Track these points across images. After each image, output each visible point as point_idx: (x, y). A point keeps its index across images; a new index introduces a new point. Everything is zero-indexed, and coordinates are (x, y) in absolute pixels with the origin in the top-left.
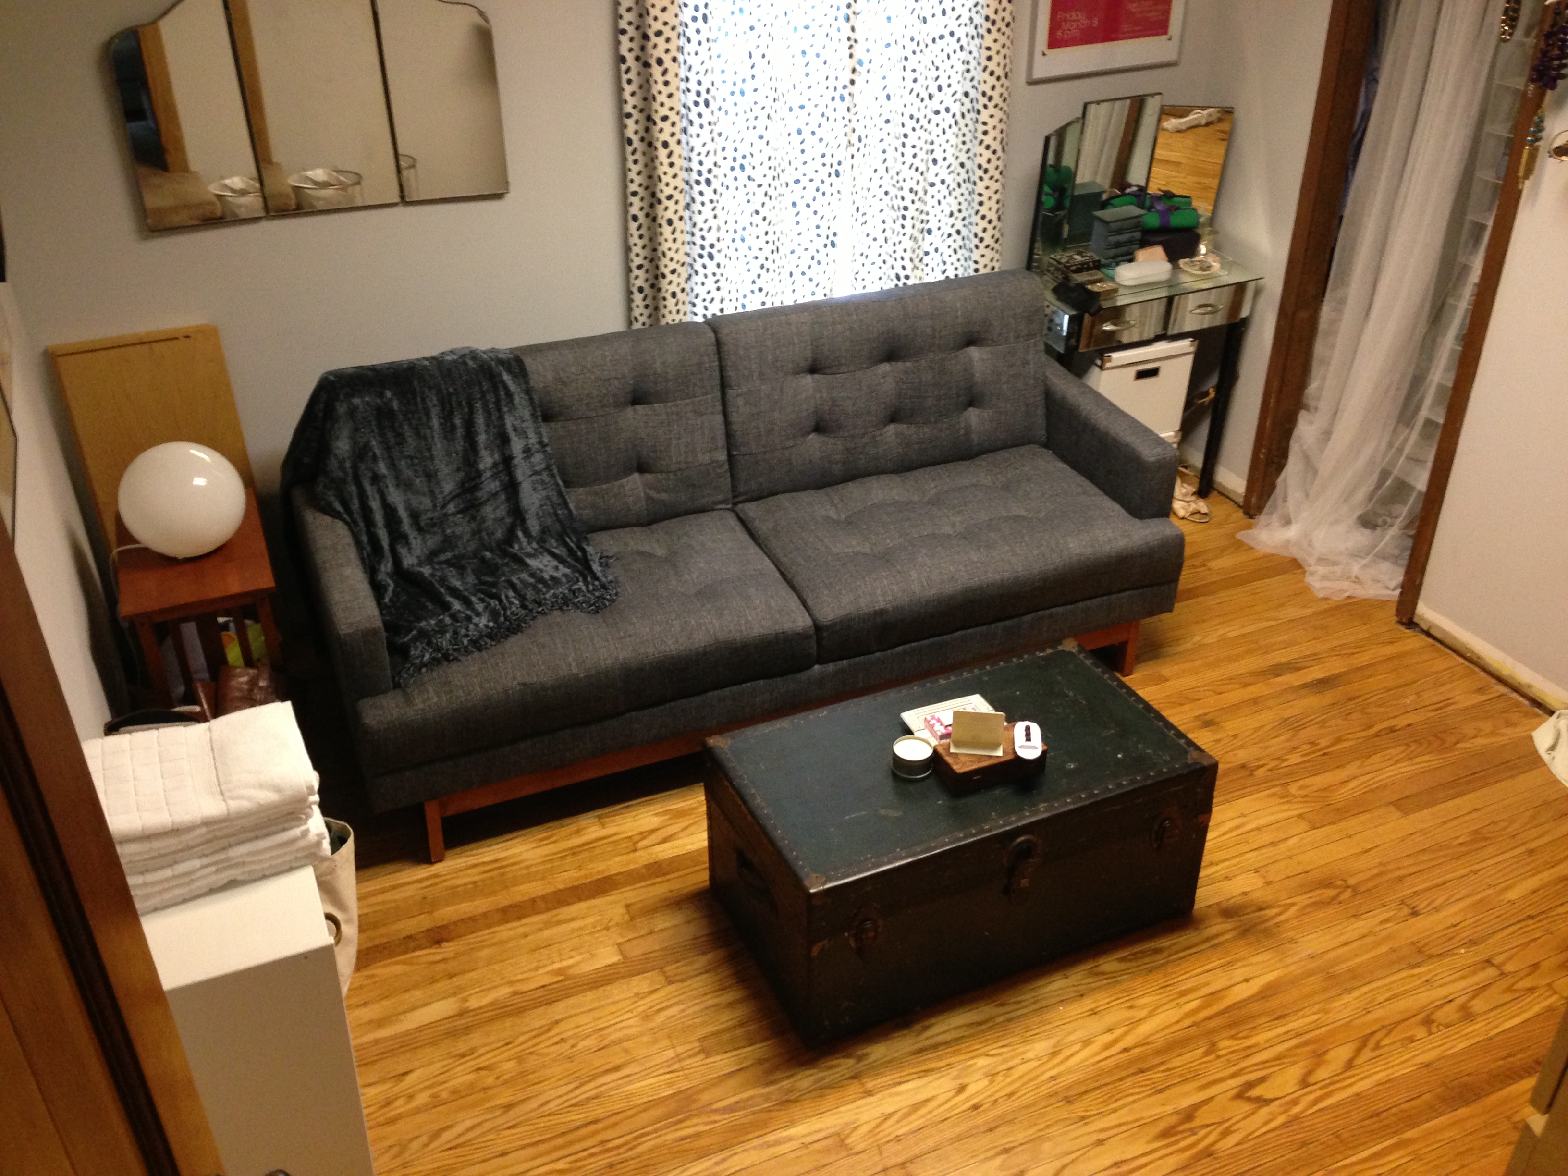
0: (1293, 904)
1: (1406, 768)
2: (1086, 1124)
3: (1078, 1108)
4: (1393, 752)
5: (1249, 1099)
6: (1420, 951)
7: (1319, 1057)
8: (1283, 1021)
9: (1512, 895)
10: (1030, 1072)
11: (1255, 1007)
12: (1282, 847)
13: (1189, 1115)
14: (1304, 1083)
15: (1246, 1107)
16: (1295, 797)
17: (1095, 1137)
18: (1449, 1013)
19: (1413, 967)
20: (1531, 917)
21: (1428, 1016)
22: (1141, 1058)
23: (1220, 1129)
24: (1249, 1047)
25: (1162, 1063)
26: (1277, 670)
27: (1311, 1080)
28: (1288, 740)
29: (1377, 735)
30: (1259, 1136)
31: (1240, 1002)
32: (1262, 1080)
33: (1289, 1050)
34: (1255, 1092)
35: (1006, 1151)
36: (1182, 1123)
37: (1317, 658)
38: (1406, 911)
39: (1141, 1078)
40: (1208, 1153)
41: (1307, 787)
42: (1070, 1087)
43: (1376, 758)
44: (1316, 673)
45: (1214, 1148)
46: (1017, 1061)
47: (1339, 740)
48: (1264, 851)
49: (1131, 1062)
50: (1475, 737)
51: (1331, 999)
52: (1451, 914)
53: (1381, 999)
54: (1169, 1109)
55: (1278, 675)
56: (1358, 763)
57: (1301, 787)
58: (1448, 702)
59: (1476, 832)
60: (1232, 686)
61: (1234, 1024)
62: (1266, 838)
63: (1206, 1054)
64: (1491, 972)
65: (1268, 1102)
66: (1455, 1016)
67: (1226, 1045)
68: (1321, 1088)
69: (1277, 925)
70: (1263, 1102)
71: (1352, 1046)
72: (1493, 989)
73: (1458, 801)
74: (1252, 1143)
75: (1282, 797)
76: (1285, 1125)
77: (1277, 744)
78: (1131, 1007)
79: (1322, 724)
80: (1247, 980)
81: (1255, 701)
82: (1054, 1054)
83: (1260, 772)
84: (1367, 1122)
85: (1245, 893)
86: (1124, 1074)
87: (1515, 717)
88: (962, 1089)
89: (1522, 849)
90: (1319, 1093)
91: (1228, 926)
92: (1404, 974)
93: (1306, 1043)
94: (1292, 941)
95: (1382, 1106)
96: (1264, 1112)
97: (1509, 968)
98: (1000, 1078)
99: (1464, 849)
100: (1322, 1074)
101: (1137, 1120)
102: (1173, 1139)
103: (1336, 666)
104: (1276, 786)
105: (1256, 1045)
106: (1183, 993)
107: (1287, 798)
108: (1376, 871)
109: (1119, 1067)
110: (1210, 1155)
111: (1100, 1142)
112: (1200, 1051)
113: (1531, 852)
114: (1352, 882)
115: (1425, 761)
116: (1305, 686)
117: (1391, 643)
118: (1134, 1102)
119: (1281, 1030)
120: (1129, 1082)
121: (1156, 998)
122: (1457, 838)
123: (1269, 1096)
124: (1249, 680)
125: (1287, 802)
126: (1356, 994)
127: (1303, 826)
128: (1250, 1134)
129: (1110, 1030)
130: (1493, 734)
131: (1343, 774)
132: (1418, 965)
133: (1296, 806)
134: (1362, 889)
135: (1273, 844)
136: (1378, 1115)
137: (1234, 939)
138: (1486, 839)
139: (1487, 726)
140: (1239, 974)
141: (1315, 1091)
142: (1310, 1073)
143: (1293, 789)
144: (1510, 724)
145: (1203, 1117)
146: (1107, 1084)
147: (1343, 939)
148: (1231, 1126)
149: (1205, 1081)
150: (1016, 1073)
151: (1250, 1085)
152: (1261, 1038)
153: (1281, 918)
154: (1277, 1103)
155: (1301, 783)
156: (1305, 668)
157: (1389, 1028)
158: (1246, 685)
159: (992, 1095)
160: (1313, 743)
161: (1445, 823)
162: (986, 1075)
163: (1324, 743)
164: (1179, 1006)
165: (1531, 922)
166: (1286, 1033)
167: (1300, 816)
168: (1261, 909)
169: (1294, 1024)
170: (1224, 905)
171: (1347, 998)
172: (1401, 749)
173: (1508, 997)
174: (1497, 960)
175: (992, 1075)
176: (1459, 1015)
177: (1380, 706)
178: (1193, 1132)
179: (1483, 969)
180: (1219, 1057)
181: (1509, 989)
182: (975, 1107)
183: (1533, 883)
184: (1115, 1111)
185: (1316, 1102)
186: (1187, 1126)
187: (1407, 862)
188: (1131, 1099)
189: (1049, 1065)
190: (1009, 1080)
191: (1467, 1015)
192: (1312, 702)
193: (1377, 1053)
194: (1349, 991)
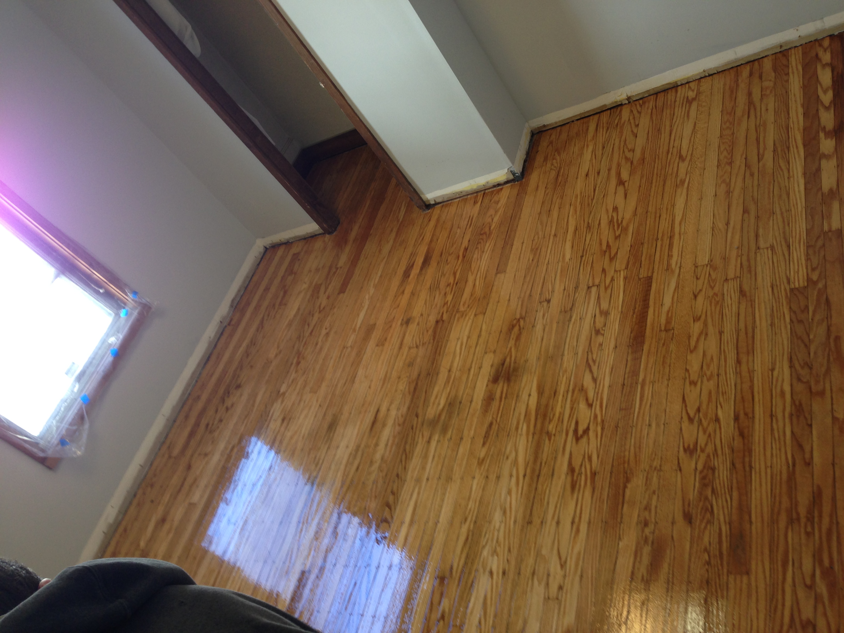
0: (511, 348)
1: (486, 256)
2: (546, 523)
3: (536, 521)
4: (475, 256)
5: (582, 436)
6: (566, 312)
7: (582, 389)
8: (557, 393)
9: (568, 257)
10: (505, 532)
11: (544, 401)
12: (483, 333)
13: (571, 470)
14: (590, 405)
15: (584, 440)
16: (465, 311)
17: (554, 523)
18: (600, 321)
19: (570, 320)
20: (582, 257)
21: (595, 330)
22: (533, 471)
23: (587, 460)
24: (559, 418)
25: (541, 463)
26: (406, 274)
27: (590, 402)
28: (440, 294)
29: (464, 257)
30: (601, 445)
31: (537, 406)
32: (577, 423)
33: (571, 401)
34: (580, 432)
35: (533, 574)
36: (573, 476)
37: (413, 255)
38: (545, 304)
39: (541, 479)
40: (594, 474)
41: (465, 303)
42: (524, 517)
43: (473, 265)
44: (420, 260)
45: (593, 471)
46: (496, 534)
47: (455, 274)
48: (479, 343)
49: (532, 478)
50: (492, 220)
51: (561, 365)
52: (559, 287)
53: (575, 344)
54: (563, 477)
55: (409, 276)
56: (470, 273)
57: (464, 305)
58: (471, 219)
59: (532, 250)
60: (399, 299)
61: (545, 416)
62: (475, 337)
63: (550, 440)
64: (594, 290)
65: (588, 429)
66: (602, 319)
67: (551, 427)
68: (597, 400)
69: (515, 362)
70: (586, 431)
71: (587, 373)
72: (602, 294)
73: (514, 247)
74: (601, 450)
75: (462, 316)
76: (603, 429)
77: (438, 300)
78: (507, 458)
79: (443, 274)
80: (530, 395)
81: (413, 294)
82: (505, 513)
83: (445, 317)
84: (624, 392)
85: (492, 366)
86: (534, 486)
87: (496, 198)
88: (491, 573)
89: (552, 237)
90: (598, 403)
91: (501, 385)
92: (571, 326)
93: (573, 391)
94: (526, 361)
95: (621, 381)
96: (591, 433)
97: (597, 282)
98: (498, 549)
99: (535, 261)
100: (591, 394)
101: (559, 496)
102: (577, 486)
103: (423, 250)
104: (455, 315)
105: (560, 413)
106: (517, 428)
107: (463, 315)
108: (520, 303)
109: (530, 485)
110: (595, 474)
111: (558, 523)
112: (547, 441)
113: (555, 235)
114: (518, 316)
115: (489, 246)
116: (422, 269)
117: (430, 220)
118: (550, 491)
119: (561, 397)
120: (540, 486)
121: (511, 442)
122: (529, 260)
123: (585, 426)
124: (402, 290)
125: (466, 315)
126: (566, 352)
127: (480, 317)
128: (597, 447)
129: (511, 476)
130: (496, 212)
131: (470, 283)
132: (571, 317)
133: (470, 313)
134: (524, 314)
135: (479, 336)
136: (624, 384)
137: (508, 386)
138: (537, 249)
139: (491, 212)
140: (524, 396)
141: (596, 404)
142: (587, 400)
143: (462, 309)
144: (497, 202)
145: (576, 464)
146: (534, 498)
147: (539, 339)
148: (588, 454)
149: (561, 449)
150: (501, 539)
151: (576, 431)
152: (558, 410)
153: (513, 359)
154: (591, 424)
155: (462, 304)
156: (414, 262)
157: (589, 350)
158: (403, 292)
159: (504, 559)
160: (449, 285)
161: (519, 259)
162: (492, 555)
163: (451, 281)
164: (521, 435)
165: (584, 258)
166: (563, 396)
167: (475, 315)
168: (503, 364)
169: (562, 389)
170: (491, 379)
171: (565, 358)
172: (476, 252)
173: (609, 291)
174: (591, 285)
175: (495, 552)
176: (603, 316)
177: (453, 246)
178: (580, 474)
179: (590, 292)
180: (554, 435)
181: (606, 289)
182: (504, 573)
183: (568, 245)
184: (548, 503)
185: (601, 406)
186: (576, 474)
187: (525, 286)
188: (547, 491)
189: (508, 519)
190: (502, 546)
191: (605, 314)
192: (431, 271)
193: (597, 364)
194: (563, 355)
